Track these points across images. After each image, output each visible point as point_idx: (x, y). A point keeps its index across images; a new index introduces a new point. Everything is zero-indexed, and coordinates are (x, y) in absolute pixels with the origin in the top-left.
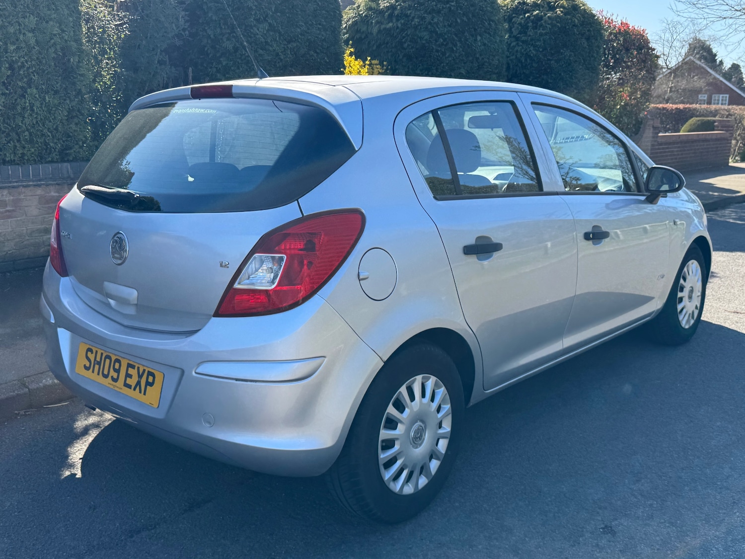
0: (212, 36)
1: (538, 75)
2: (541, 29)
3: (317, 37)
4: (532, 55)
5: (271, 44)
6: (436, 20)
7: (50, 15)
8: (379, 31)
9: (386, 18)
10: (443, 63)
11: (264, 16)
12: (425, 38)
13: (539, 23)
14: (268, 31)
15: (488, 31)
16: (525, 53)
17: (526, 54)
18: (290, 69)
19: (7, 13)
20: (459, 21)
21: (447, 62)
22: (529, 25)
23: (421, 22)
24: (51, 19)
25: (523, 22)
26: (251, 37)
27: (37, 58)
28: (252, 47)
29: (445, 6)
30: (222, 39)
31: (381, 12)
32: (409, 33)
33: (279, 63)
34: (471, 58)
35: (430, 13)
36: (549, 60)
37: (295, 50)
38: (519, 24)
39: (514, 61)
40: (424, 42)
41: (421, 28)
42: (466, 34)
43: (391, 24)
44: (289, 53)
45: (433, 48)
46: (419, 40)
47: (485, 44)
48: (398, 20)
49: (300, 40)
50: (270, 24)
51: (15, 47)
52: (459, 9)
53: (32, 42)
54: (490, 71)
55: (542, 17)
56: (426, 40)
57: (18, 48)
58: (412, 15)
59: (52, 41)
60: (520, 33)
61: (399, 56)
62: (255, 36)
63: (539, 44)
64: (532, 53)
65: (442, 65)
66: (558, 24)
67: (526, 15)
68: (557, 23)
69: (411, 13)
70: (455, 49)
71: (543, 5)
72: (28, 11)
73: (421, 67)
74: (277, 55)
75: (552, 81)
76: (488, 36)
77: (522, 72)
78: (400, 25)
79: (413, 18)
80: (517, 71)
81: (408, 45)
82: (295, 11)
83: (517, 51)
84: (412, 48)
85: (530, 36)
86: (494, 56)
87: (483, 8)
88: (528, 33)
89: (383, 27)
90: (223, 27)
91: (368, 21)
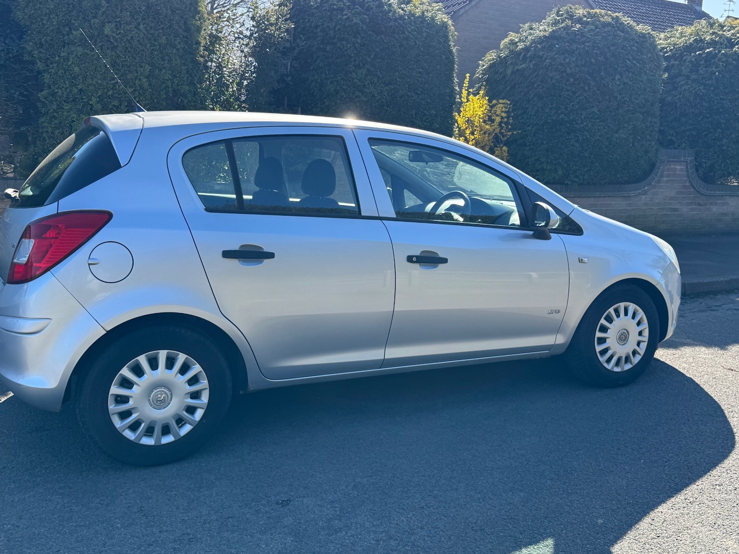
0: (319, 81)
1: (708, 115)
2: (714, 67)
3: (418, 80)
4: (701, 94)
5: (368, 86)
6: (567, 61)
7: (163, 65)
8: (513, 72)
9: (521, 59)
10: (573, 102)
11: (364, 63)
12: (555, 78)
13: (713, 61)
14: (366, 75)
15: (630, 70)
16: (693, 92)
17: (696, 93)
18: (386, 108)
19: (129, 64)
20: (593, 61)
21: (578, 101)
22: (701, 63)
23: (553, 63)
24: (164, 68)
25: (693, 59)
26: (350, 81)
27: (151, 98)
28: (351, 89)
29: (579, 46)
30: (327, 83)
31: (518, 54)
32: (540, 74)
33: (375, 103)
34: (607, 97)
35: (563, 54)
36: (721, 99)
37: (393, 92)
38: (689, 62)
39: (682, 100)
40: (554, 81)
41: (552, 68)
42: (603, 73)
43: (523, 66)
44: (386, 94)
45: (563, 87)
46: (549, 80)
47: (625, 84)
48: (530, 62)
49: (398, 83)
50: (368, 70)
51: (133, 90)
52: (596, 49)
53: (146, 85)
54: (632, 110)
55: (716, 55)
56: (557, 80)
57: (135, 90)
58: (545, 56)
59: (165, 85)
60: (691, 72)
61: (530, 96)
62: (353, 81)
63: (710, 82)
64: (701, 92)
65: (572, 103)
66: (734, 62)
67: (697, 53)
68: (734, 60)
69: (544, 54)
70: (586, 88)
71: (722, 41)
72: (145, 61)
73: (550, 106)
74: (374, 96)
75: (725, 121)
76: (630, 75)
77: (691, 112)
78: (532, 66)
79: (546, 59)
80: (685, 110)
81: (538, 85)
82: (394, 57)
83: (685, 90)
84: (543, 87)
85: (701, 74)
86: (639, 95)
87: (627, 47)
88: (700, 71)
89: (516, 68)
90: (327, 73)
91: (506, 63)
